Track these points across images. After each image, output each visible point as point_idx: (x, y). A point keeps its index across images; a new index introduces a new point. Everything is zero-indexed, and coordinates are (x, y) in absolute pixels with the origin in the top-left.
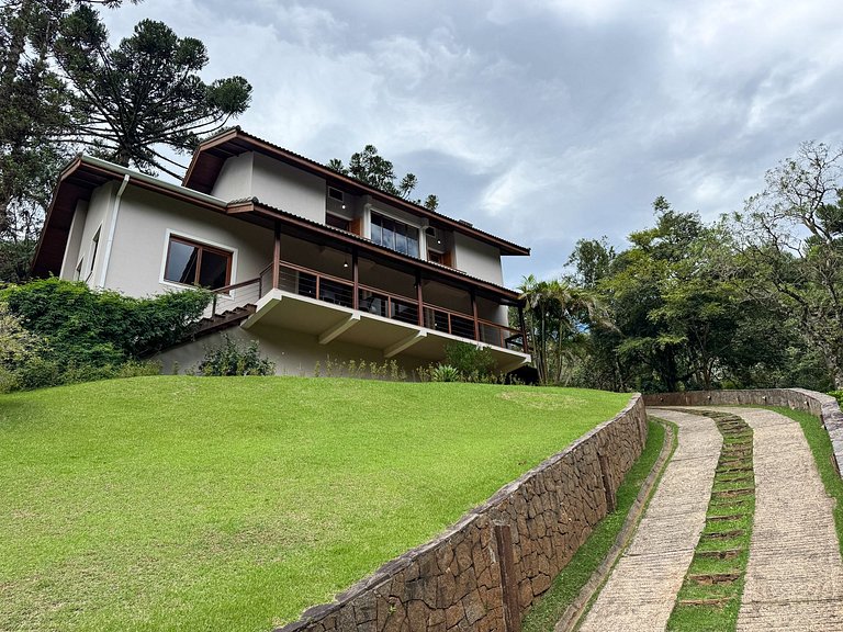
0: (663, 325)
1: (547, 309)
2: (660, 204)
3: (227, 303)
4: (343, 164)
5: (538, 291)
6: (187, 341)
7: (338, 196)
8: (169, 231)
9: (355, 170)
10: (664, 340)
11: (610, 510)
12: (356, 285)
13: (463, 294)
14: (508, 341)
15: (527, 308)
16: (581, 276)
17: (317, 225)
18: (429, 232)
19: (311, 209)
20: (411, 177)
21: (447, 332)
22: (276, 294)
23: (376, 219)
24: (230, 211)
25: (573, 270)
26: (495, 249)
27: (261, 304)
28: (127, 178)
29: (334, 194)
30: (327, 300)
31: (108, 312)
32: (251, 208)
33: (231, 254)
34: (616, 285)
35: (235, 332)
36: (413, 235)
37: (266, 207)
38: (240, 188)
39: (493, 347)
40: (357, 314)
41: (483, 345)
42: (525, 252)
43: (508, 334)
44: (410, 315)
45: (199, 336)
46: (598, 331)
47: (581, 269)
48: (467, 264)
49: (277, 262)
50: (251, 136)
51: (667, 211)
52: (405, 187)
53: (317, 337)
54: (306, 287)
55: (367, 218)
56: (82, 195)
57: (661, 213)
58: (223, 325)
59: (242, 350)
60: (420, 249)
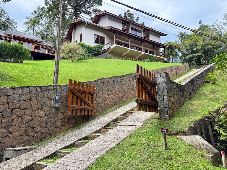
0: (197, 51)
1: (171, 49)
2: (200, 22)
3: (106, 47)
4: (122, 15)
5: (168, 44)
6: (100, 54)
7: (124, 24)
8: (94, 33)
9: (125, 17)
10: (197, 54)
11: (177, 77)
12: (129, 43)
13: (151, 45)
14: (161, 56)
15: (166, 47)
16: (180, 41)
17: (120, 30)
18: (144, 31)
19: (119, 26)
20: (138, 17)
21: (148, 53)
22: (115, 45)
23: (132, 29)
24: (105, 29)
25: (178, 39)
26: (160, 34)
27: (112, 47)
28: (87, 23)
29: (123, 24)
30: (124, 46)
31: (89, 48)
32: (110, 28)
33: (105, 38)
34: (188, 42)
35: (107, 53)
36: (140, 32)
37: (113, 27)
38: (105, 23)
39: (158, 56)
40: (130, 49)
41: (155, 56)
42: (166, 35)
43: (161, 54)
44: (140, 49)
45: (102, 53)
46: (183, 54)
47: (180, 39)
48: (152, 38)
49: (115, 39)
50: (108, 12)
51: (202, 24)
52: (137, 20)
53: (121, 54)
54: (119, 43)
55: (130, 29)
56: (74, 26)
57: (200, 25)
58: (105, 51)
59: (109, 56)
60: (142, 35)
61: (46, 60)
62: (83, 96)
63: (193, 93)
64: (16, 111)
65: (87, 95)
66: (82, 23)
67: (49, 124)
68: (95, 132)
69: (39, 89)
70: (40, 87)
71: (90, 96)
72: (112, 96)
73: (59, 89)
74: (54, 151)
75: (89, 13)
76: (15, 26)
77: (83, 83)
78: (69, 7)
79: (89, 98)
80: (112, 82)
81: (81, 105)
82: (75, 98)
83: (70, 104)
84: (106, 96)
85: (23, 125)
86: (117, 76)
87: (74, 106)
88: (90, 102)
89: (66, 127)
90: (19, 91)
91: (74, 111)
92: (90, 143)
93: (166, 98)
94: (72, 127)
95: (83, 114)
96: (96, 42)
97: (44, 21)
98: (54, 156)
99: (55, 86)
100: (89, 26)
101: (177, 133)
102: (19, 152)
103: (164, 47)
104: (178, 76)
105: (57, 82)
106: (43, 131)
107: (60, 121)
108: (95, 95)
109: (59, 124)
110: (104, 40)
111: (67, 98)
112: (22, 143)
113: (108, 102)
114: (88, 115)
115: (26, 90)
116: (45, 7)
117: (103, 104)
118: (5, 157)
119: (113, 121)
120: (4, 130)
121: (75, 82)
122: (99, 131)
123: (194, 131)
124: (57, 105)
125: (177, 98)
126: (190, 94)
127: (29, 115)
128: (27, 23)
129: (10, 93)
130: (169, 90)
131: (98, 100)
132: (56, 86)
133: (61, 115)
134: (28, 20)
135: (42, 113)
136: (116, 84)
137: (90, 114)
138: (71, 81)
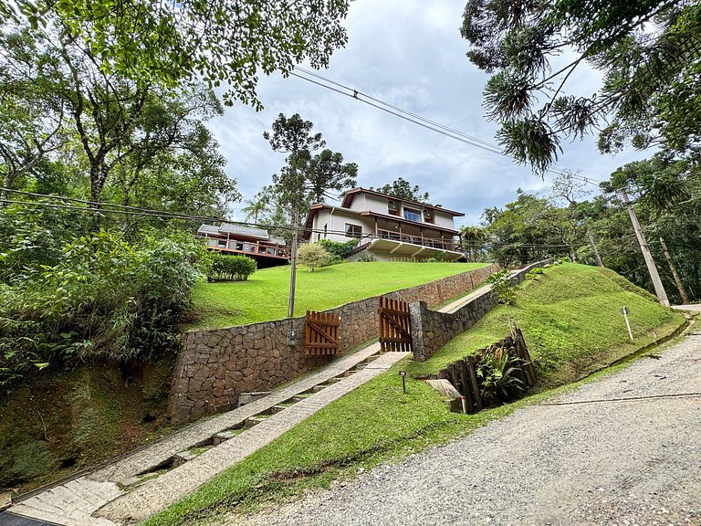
0: (516, 239)
1: (472, 237)
2: (519, 191)
3: (364, 242)
5: (466, 229)
6: (355, 254)
7: (392, 203)
8: (345, 223)
12: (400, 234)
13: (438, 233)
14: (456, 249)
15: (462, 236)
16: (488, 222)
17: (386, 216)
18: (425, 212)
19: (382, 209)
20: (417, 186)
21: (432, 247)
22: (377, 239)
23: (405, 210)
24: (362, 215)
25: (484, 220)
26: (450, 215)
27: (373, 242)
28: (334, 208)
29: (390, 202)
30: (391, 239)
31: (337, 247)
32: (369, 214)
33: (361, 227)
34: (500, 225)
35: (365, 251)
36: (419, 214)
37: (373, 213)
38: (362, 206)
39: (449, 251)
40: (401, 243)
41: (445, 251)
42: (462, 215)
44: (419, 242)
45: (358, 252)
47: (487, 219)
48: (440, 223)
49: (376, 228)
51: (523, 193)
53: (389, 251)
54: (384, 235)
55: (402, 210)
56: (315, 213)
57: (519, 195)
58: (363, 248)
59: (369, 255)
60: (422, 220)
61: (275, 266)
62: (323, 330)
63: (470, 323)
64: (250, 351)
65: (329, 329)
66: (327, 210)
67: (285, 366)
68: (337, 377)
69: (273, 325)
70: (274, 322)
71: (333, 330)
72: (365, 328)
73: (295, 324)
74: (291, 396)
75: (339, 187)
76: (230, 214)
77: (323, 313)
78: (308, 181)
79: (331, 332)
80: (364, 307)
81: (321, 342)
82: (313, 332)
83: (307, 342)
84: (356, 327)
85: (258, 367)
86: (372, 298)
87: (313, 343)
88: (333, 338)
89: (305, 370)
90: (253, 329)
91: (313, 350)
92: (328, 388)
93: (421, 333)
94: (311, 370)
95: (323, 353)
96: (349, 235)
97: (272, 206)
98: (291, 401)
99: (290, 320)
100: (337, 212)
101: (428, 378)
102: (255, 398)
103: (460, 235)
104: (442, 303)
105: (292, 315)
106: (278, 375)
107: (296, 362)
108: (340, 328)
109: (295, 366)
110: (360, 231)
111: (304, 333)
112: (256, 388)
113: (359, 335)
114: (331, 355)
115: (260, 327)
116: (273, 185)
117: (352, 339)
118: (240, 403)
119: (361, 362)
120: (239, 373)
121: (313, 312)
122: (342, 375)
123: (446, 374)
124: (293, 343)
125: (439, 332)
126: (464, 325)
127: (263, 356)
128: (246, 209)
129: (245, 332)
130: (425, 323)
131: (344, 333)
132: (292, 319)
133: (297, 355)
134: (249, 206)
135: (276, 353)
136: (370, 309)
137: (333, 353)
138: (308, 312)
